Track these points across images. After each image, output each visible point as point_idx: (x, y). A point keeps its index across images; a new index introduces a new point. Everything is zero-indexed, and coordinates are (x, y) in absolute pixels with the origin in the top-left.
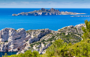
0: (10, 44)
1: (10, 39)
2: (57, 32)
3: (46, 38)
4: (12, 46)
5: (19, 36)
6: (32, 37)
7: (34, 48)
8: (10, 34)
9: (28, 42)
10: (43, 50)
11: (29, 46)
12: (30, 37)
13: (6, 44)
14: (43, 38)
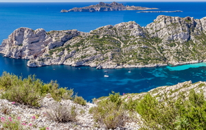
0: (24, 49)
1: (25, 43)
2: (88, 34)
3: (73, 42)
4: (26, 52)
5: (37, 39)
6: (54, 40)
7: (54, 55)
8: (25, 36)
9: (47, 47)
10: (66, 59)
11: (47, 52)
12: (51, 40)
13: (20, 48)
14: (68, 43)
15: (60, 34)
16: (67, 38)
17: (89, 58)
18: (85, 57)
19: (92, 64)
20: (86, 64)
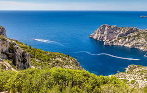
0: (104, 36)
1: (105, 33)
2: (144, 31)
3: (132, 34)
4: (105, 37)
5: (112, 31)
6: (121, 32)
7: (120, 41)
8: (106, 29)
9: (117, 36)
10: (126, 43)
11: (116, 39)
12: (120, 32)
13: (102, 35)
14: (130, 34)
15: (126, 29)
16: (130, 32)
17: (140, 45)
18: (138, 44)
19: (141, 48)
20: (137, 48)
